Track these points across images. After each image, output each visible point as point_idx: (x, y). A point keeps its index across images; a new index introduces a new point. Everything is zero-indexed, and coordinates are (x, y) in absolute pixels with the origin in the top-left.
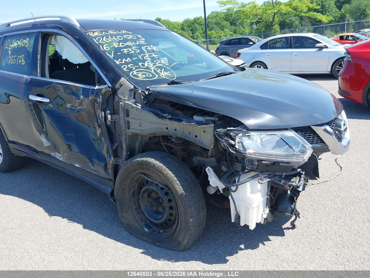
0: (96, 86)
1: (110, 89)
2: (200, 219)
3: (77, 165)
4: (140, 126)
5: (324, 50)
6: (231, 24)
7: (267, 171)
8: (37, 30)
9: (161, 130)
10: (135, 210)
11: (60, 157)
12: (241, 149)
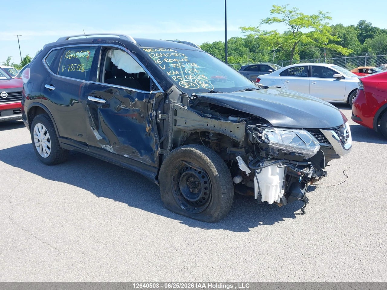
0: (150, 91)
1: (163, 94)
2: (229, 197)
3: (126, 156)
4: (185, 123)
5: (342, 80)
6: (251, 50)
7: (285, 159)
8: (97, 44)
9: (202, 126)
10: (174, 191)
11: (111, 149)
12: (266, 140)
